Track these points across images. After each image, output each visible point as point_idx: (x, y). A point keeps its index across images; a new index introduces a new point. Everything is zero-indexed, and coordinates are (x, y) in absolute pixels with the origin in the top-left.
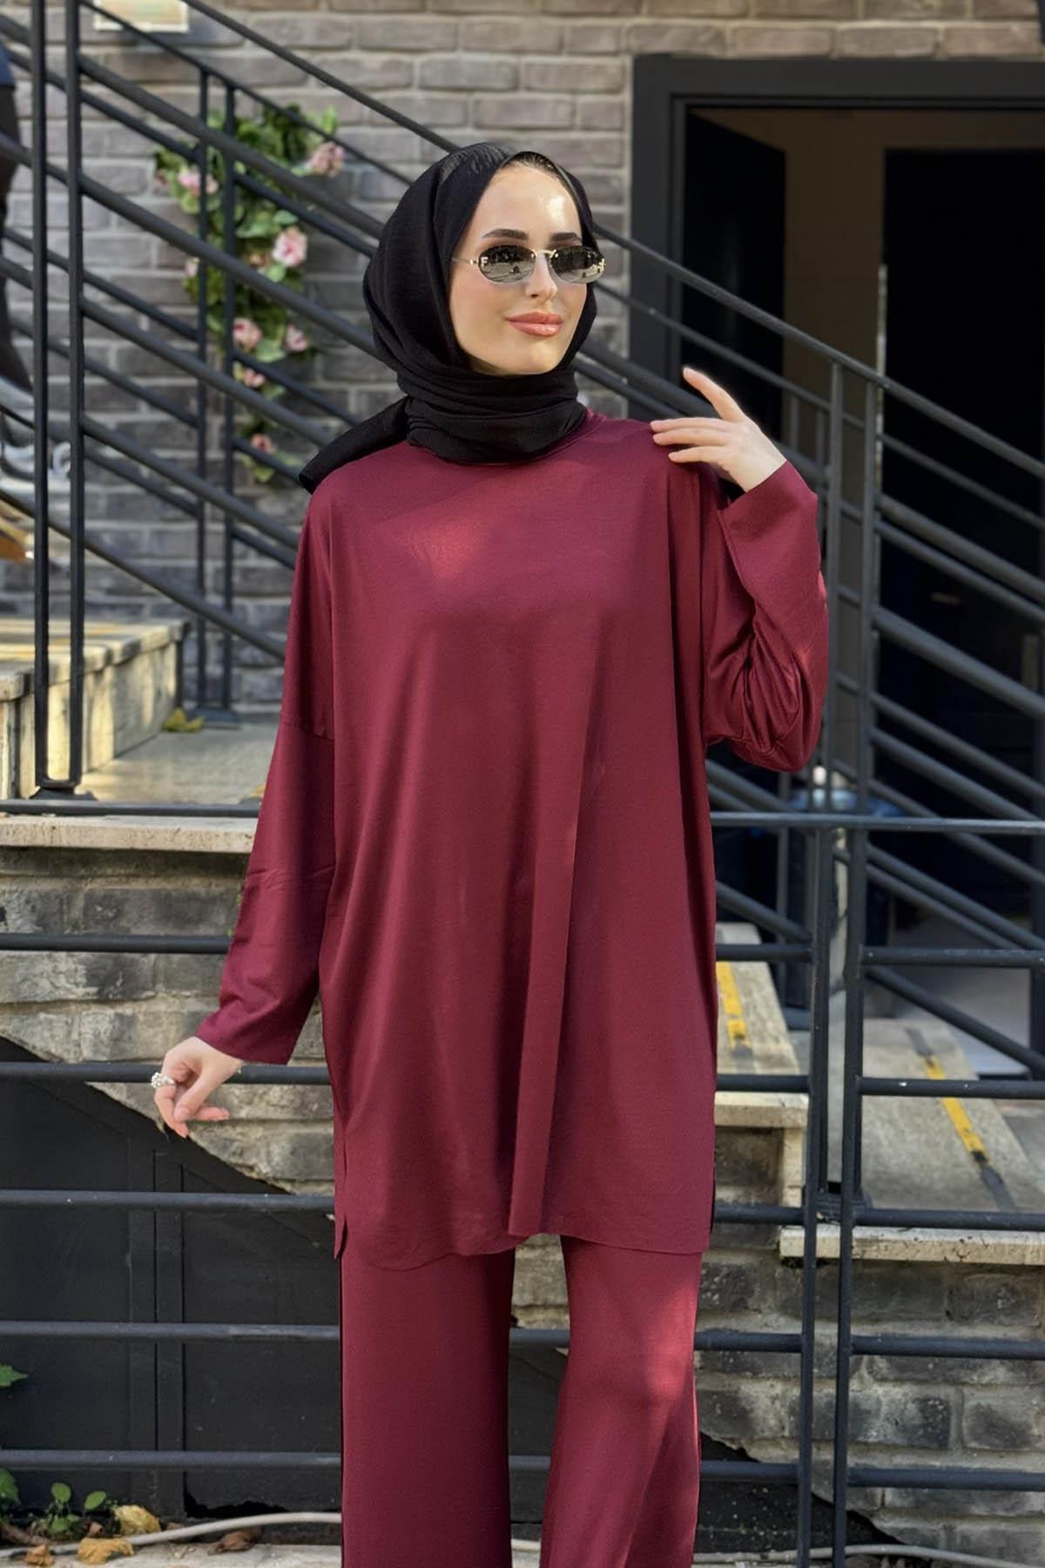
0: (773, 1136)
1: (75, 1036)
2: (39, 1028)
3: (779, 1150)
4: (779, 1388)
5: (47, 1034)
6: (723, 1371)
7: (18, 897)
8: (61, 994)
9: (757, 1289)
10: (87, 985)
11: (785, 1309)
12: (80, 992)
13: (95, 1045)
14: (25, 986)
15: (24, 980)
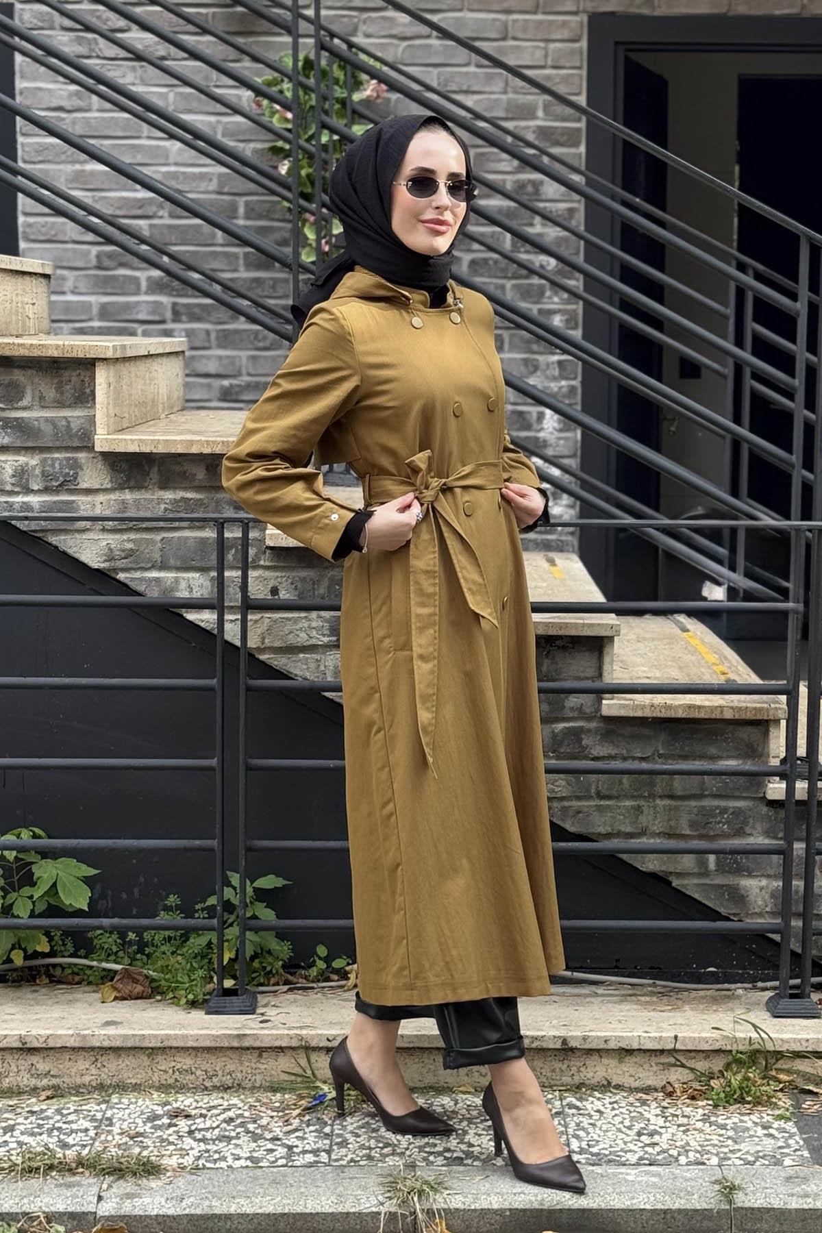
0: (762, 725)
1: (322, 668)
2: (299, 664)
3: (766, 734)
4: (764, 882)
5: (305, 667)
6: (729, 872)
7: (286, 581)
8: (314, 641)
9: (751, 821)
10: (329, 636)
11: (768, 833)
12: (326, 639)
13: (335, 673)
14: (291, 636)
15: (291, 632)
